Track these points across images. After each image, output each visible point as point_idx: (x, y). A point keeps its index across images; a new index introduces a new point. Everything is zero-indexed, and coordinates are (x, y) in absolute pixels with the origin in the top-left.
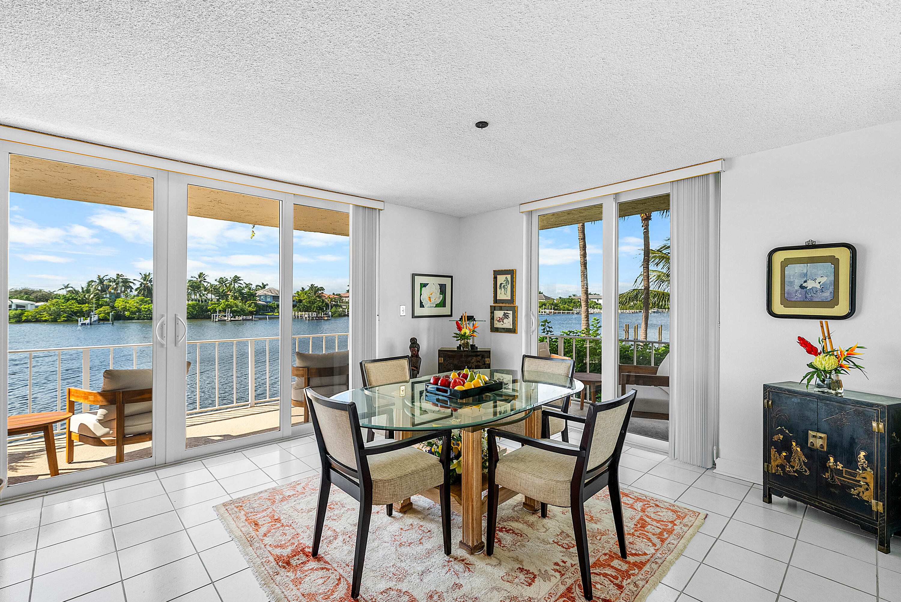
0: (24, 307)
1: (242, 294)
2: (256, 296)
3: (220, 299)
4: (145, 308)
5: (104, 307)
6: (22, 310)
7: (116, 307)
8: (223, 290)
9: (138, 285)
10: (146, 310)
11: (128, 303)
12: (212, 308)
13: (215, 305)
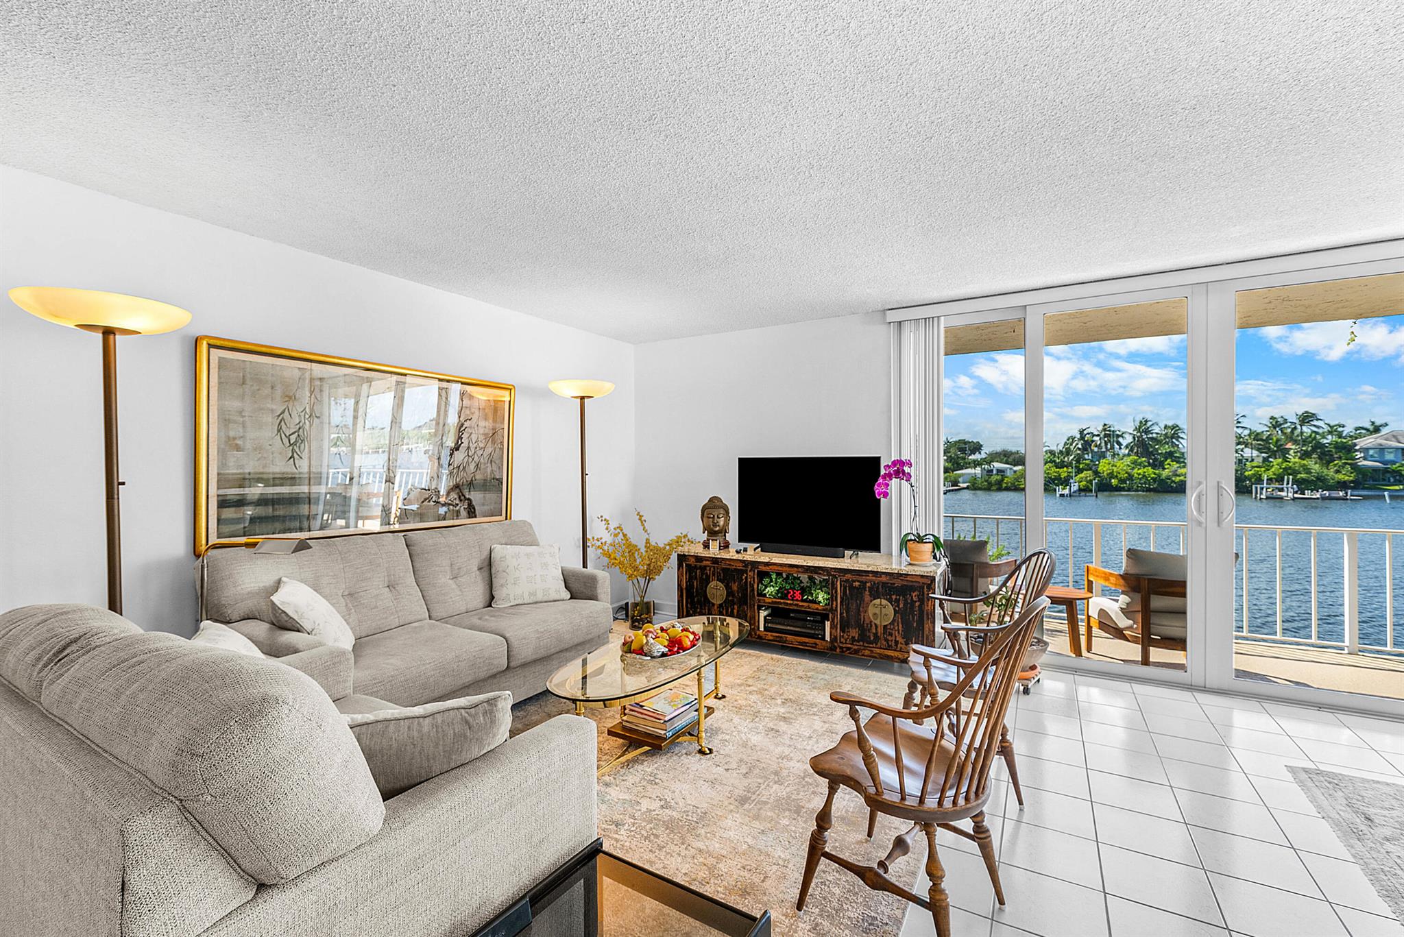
0: (1004, 472)
1: (1318, 446)
2: (1357, 451)
3: (1269, 457)
4: (1139, 474)
5: (1085, 472)
6: (1002, 475)
7: (1100, 473)
8: (1277, 442)
9: (1129, 439)
10: (1140, 476)
11: (1116, 466)
12: (1254, 475)
13: (1258, 469)
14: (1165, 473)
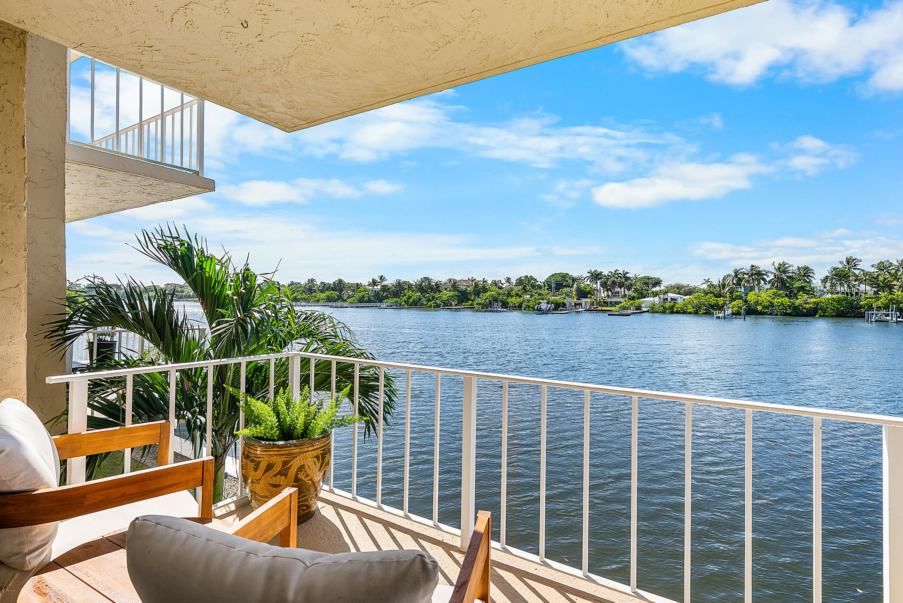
0: (676, 300)
3: (879, 291)
5: (737, 301)
6: (674, 302)
7: (748, 301)
8: (885, 280)
9: (772, 277)
10: (779, 304)
11: (760, 297)
12: (866, 304)
13: (870, 300)
14: (797, 302)
